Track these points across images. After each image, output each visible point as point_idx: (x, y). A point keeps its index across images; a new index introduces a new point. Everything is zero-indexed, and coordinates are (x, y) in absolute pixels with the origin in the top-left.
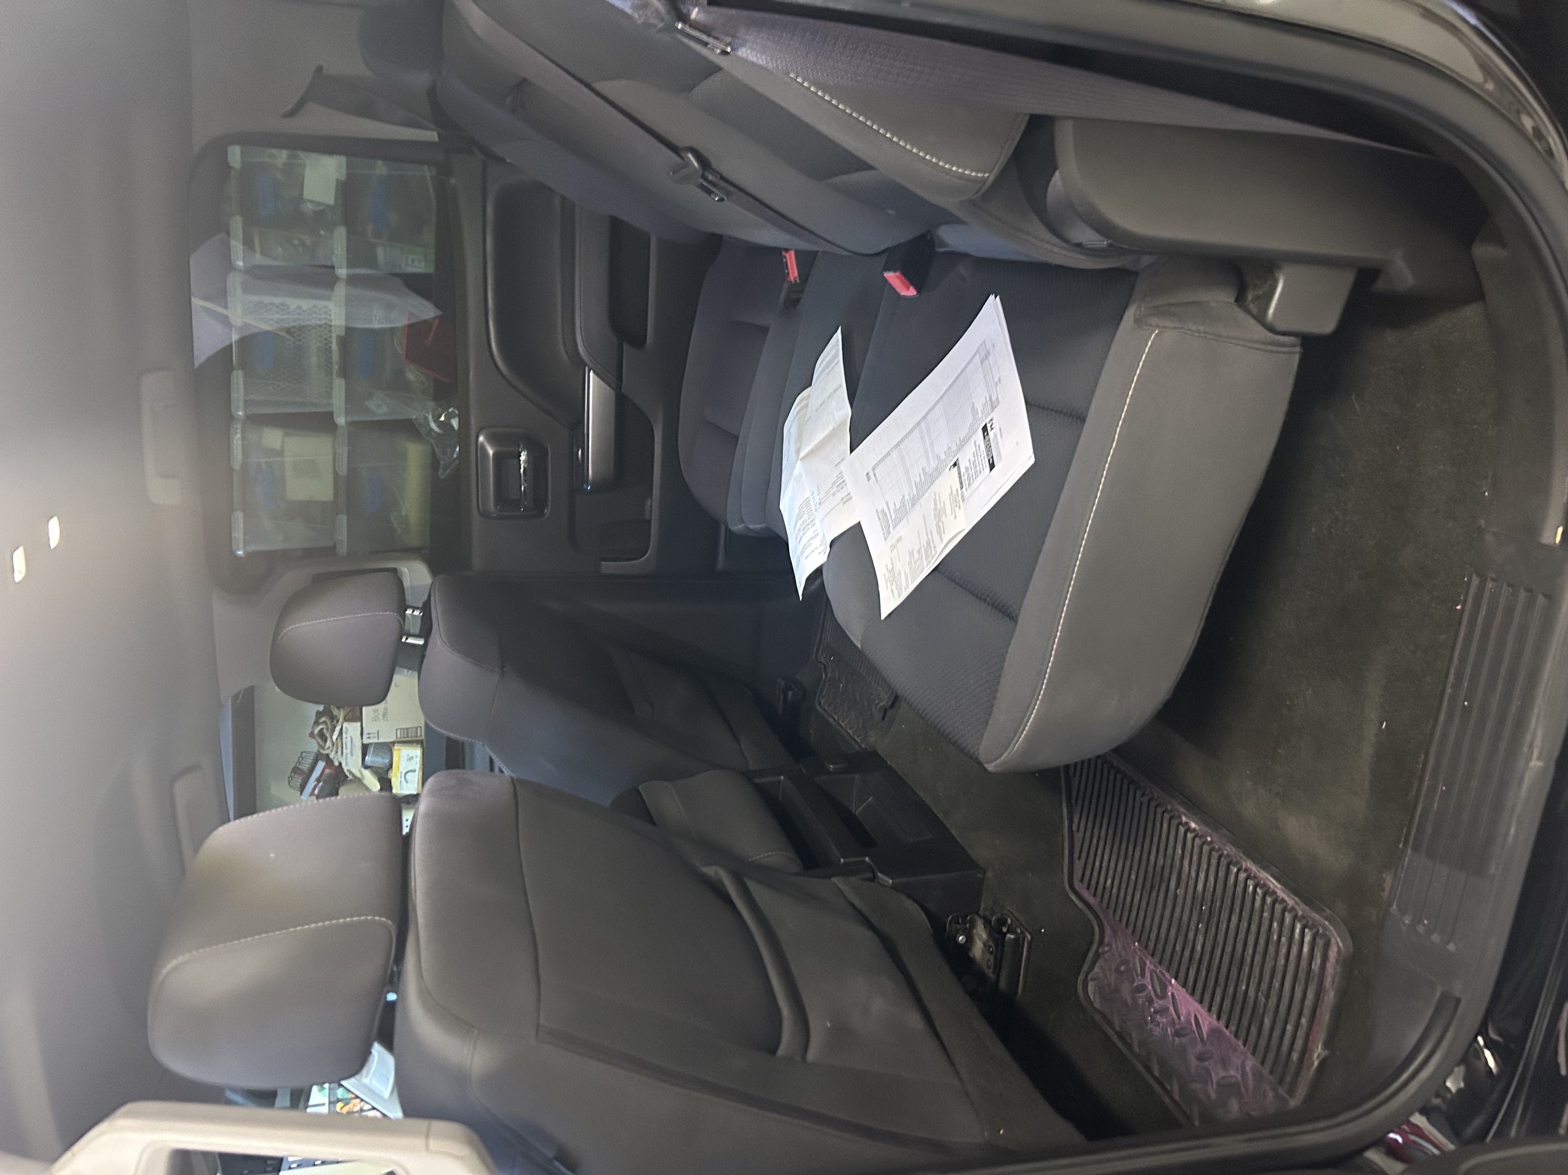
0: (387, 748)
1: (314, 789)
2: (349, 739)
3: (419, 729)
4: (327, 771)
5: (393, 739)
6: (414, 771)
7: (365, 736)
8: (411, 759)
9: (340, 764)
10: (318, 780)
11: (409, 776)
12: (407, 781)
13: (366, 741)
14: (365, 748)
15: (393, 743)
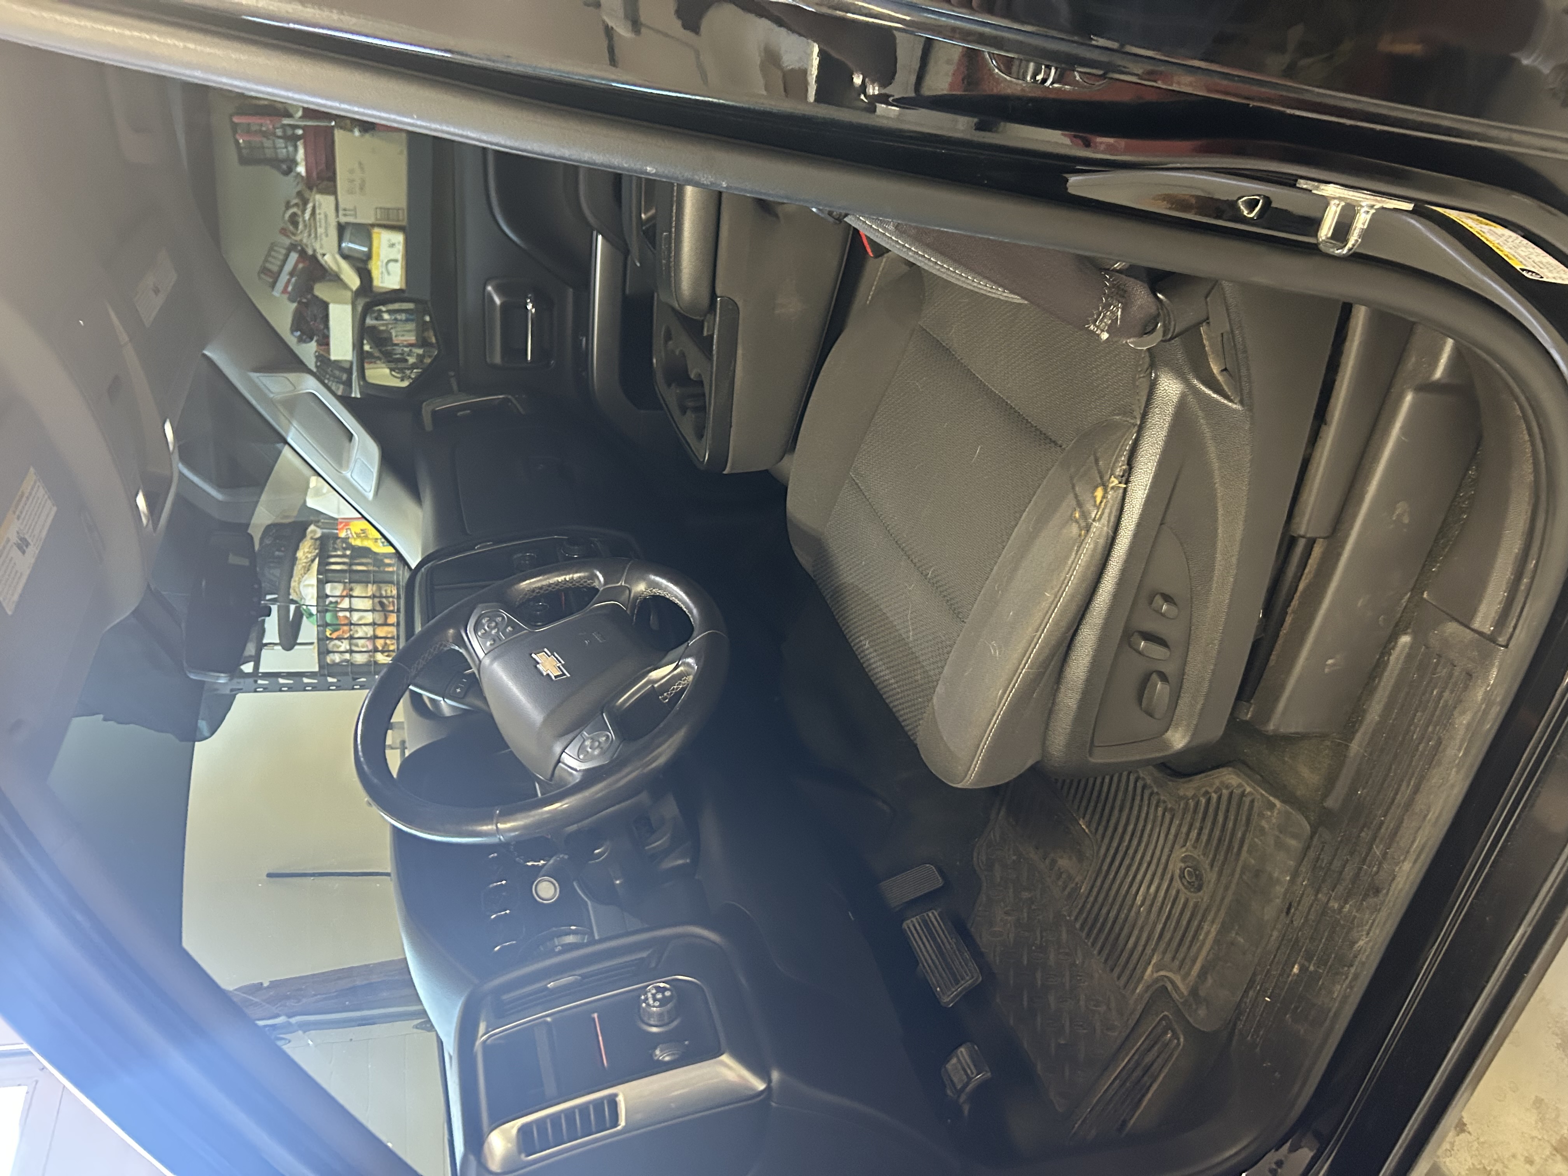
0: (364, 232)
1: (286, 286)
2: (322, 216)
3: (400, 212)
4: (301, 266)
5: (370, 222)
6: (396, 261)
7: (341, 212)
8: (392, 245)
9: (314, 251)
10: (292, 274)
11: (391, 265)
12: (389, 273)
13: (343, 220)
14: (341, 229)
15: (373, 225)
